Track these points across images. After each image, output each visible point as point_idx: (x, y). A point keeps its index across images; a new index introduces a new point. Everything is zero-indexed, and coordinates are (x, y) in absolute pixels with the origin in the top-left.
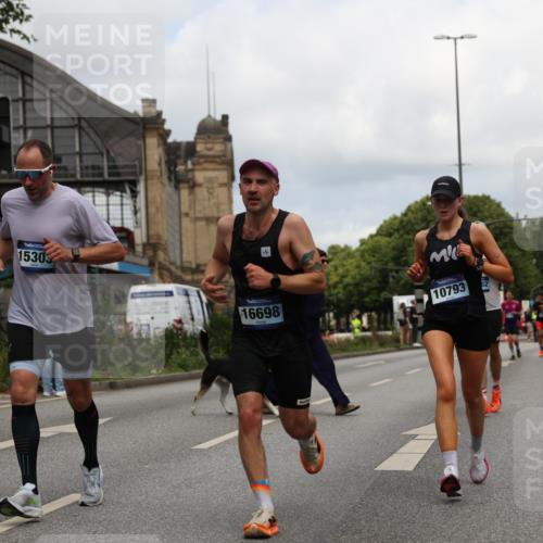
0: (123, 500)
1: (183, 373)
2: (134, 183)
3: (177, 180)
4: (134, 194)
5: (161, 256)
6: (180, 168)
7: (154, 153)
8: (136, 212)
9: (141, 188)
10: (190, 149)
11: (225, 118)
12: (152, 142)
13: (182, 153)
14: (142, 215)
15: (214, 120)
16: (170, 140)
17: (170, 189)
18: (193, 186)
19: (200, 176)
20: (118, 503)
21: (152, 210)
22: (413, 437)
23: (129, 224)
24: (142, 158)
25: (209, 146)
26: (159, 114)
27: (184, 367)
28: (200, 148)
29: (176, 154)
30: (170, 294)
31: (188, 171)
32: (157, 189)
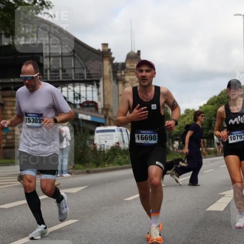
0: (93, 223)
1: (119, 166)
2: (98, 81)
3: (117, 80)
4: (98, 86)
5: (110, 114)
6: (119, 74)
7: (107, 68)
8: (99, 94)
9: (101, 83)
10: (123, 66)
11: (139, 52)
12: (106, 63)
13: (119, 67)
14: (101, 96)
15: (134, 53)
16: (114, 62)
17: (114, 84)
18: (124, 82)
19: (127, 78)
20: (91, 224)
21: (106, 93)
22: (223, 196)
23: (96, 100)
24: (101, 70)
25: (132, 64)
26: (109, 50)
27: (120, 163)
28: (127, 65)
29: (117, 68)
30: (114, 131)
31: (122, 76)
32: (108, 84)
